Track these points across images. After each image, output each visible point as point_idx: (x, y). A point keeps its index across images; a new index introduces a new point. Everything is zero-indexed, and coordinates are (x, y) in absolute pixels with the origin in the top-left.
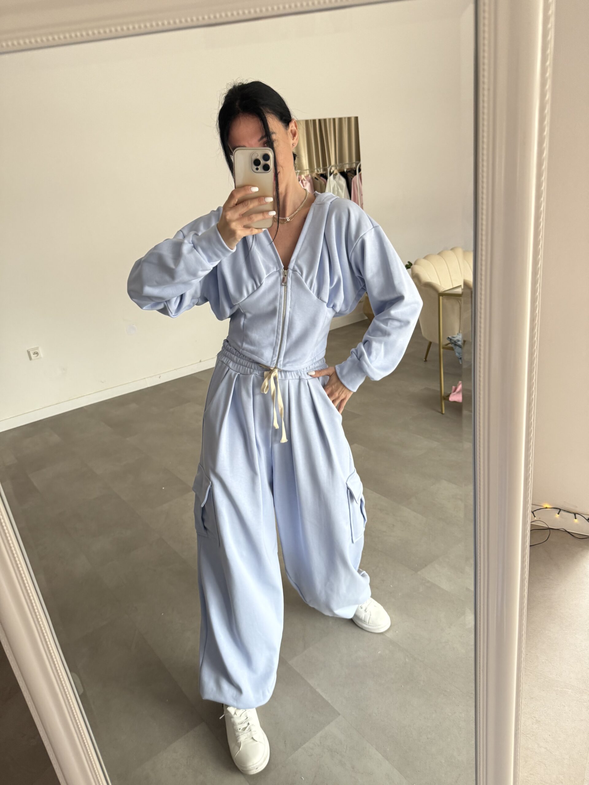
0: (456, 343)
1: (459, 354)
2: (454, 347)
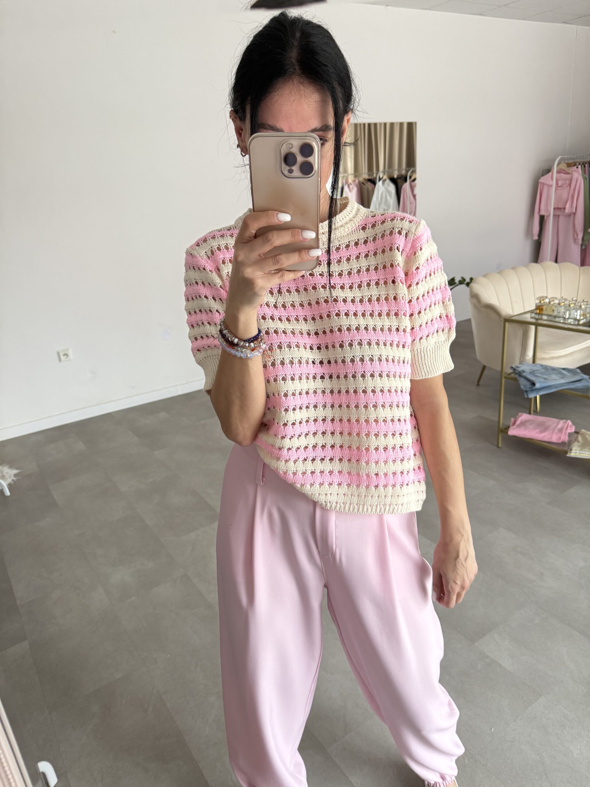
0: (521, 375)
1: (525, 386)
2: (518, 378)
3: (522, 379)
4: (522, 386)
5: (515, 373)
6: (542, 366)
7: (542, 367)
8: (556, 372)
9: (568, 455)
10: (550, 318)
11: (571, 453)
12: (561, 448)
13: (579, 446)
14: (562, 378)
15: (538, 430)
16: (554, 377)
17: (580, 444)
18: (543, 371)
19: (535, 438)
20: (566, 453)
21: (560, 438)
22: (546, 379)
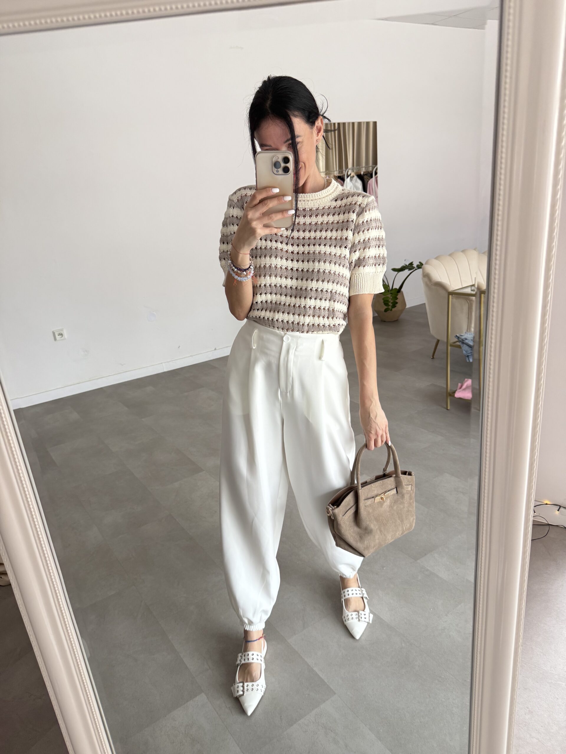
0: (464, 342)
1: (466, 352)
2: (462, 345)
3: (465, 345)
4: (464, 352)
5: (459, 341)
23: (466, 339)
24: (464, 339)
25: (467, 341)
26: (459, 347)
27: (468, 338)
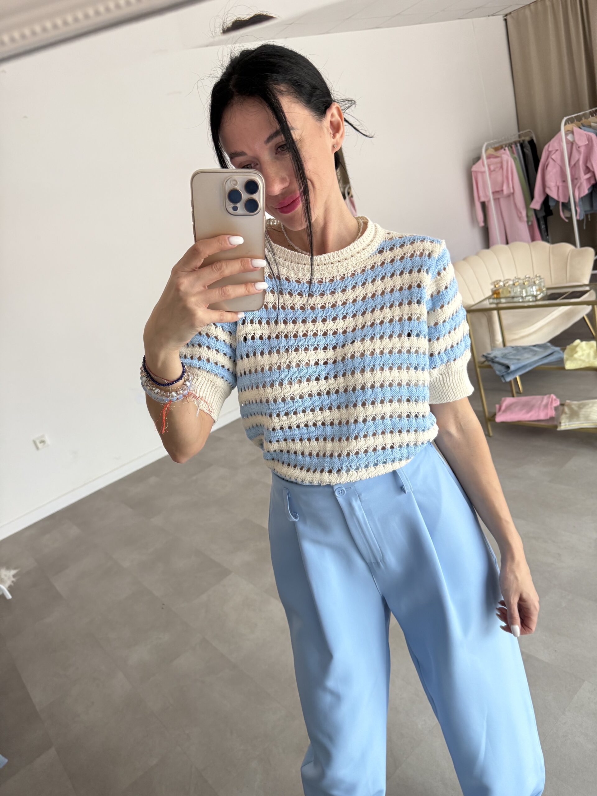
0: (494, 361)
1: (500, 371)
2: (492, 365)
3: (496, 365)
4: (498, 373)
5: (489, 361)
6: (512, 347)
7: (513, 349)
8: (527, 350)
9: (559, 429)
10: (509, 300)
11: (560, 426)
12: (550, 424)
13: (567, 418)
14: (535, 355)
15: (524, 411)
16: (526, 355)
17: (567, 415)
18: (514, 352)
19: (523, 420)
20: (556, 427)
21: (547, 414)
22: (519, 360)
23: (496, 357)
24: (494, 358)
25: (497, 360)
26: (490, 367)
27: (497, 356)
